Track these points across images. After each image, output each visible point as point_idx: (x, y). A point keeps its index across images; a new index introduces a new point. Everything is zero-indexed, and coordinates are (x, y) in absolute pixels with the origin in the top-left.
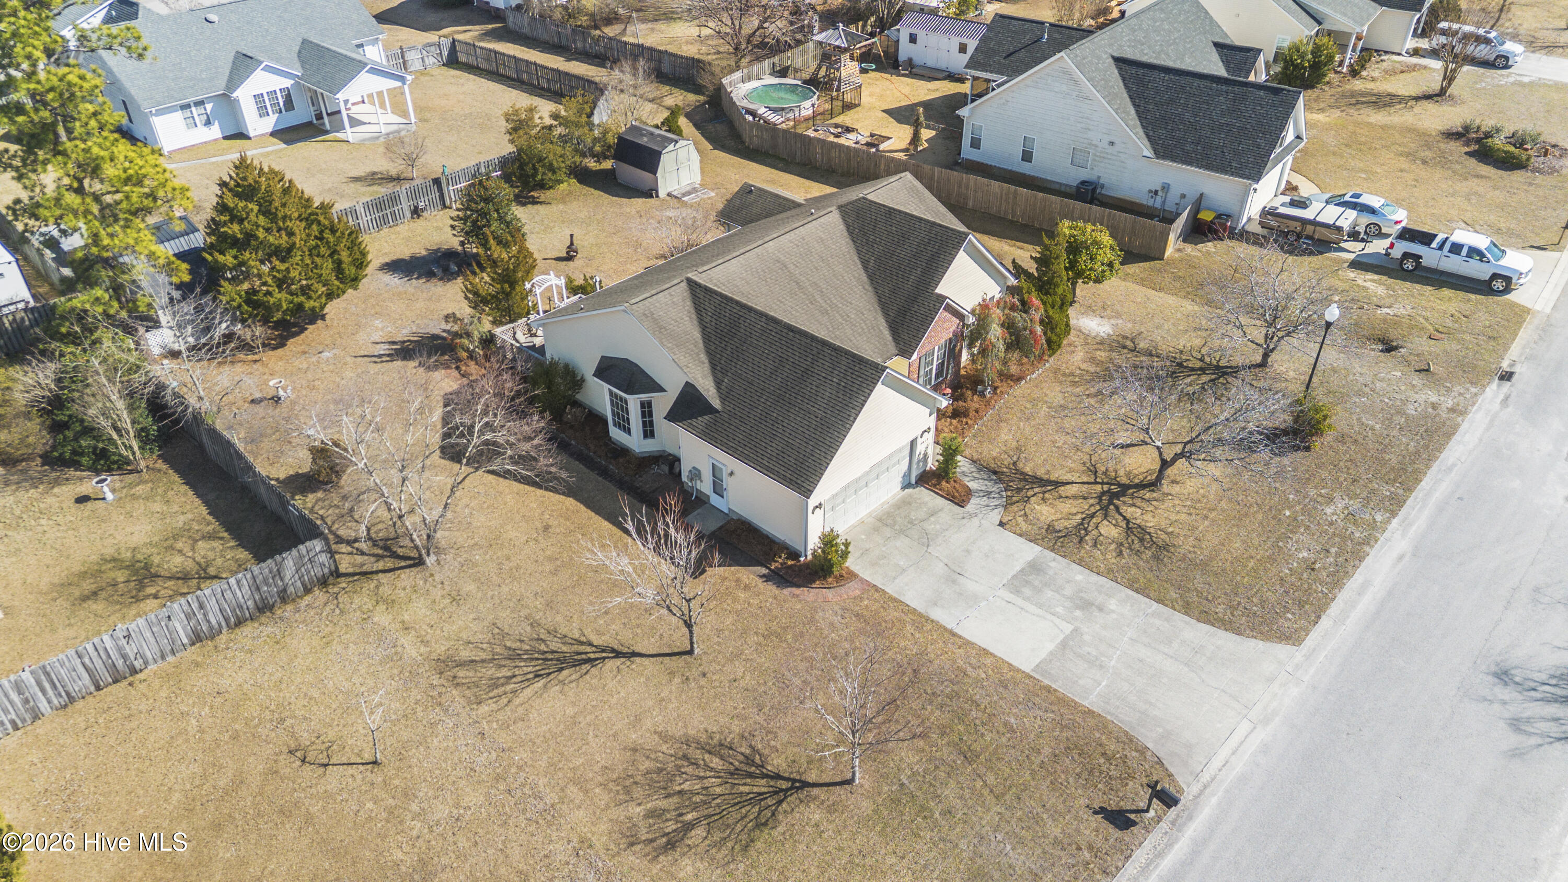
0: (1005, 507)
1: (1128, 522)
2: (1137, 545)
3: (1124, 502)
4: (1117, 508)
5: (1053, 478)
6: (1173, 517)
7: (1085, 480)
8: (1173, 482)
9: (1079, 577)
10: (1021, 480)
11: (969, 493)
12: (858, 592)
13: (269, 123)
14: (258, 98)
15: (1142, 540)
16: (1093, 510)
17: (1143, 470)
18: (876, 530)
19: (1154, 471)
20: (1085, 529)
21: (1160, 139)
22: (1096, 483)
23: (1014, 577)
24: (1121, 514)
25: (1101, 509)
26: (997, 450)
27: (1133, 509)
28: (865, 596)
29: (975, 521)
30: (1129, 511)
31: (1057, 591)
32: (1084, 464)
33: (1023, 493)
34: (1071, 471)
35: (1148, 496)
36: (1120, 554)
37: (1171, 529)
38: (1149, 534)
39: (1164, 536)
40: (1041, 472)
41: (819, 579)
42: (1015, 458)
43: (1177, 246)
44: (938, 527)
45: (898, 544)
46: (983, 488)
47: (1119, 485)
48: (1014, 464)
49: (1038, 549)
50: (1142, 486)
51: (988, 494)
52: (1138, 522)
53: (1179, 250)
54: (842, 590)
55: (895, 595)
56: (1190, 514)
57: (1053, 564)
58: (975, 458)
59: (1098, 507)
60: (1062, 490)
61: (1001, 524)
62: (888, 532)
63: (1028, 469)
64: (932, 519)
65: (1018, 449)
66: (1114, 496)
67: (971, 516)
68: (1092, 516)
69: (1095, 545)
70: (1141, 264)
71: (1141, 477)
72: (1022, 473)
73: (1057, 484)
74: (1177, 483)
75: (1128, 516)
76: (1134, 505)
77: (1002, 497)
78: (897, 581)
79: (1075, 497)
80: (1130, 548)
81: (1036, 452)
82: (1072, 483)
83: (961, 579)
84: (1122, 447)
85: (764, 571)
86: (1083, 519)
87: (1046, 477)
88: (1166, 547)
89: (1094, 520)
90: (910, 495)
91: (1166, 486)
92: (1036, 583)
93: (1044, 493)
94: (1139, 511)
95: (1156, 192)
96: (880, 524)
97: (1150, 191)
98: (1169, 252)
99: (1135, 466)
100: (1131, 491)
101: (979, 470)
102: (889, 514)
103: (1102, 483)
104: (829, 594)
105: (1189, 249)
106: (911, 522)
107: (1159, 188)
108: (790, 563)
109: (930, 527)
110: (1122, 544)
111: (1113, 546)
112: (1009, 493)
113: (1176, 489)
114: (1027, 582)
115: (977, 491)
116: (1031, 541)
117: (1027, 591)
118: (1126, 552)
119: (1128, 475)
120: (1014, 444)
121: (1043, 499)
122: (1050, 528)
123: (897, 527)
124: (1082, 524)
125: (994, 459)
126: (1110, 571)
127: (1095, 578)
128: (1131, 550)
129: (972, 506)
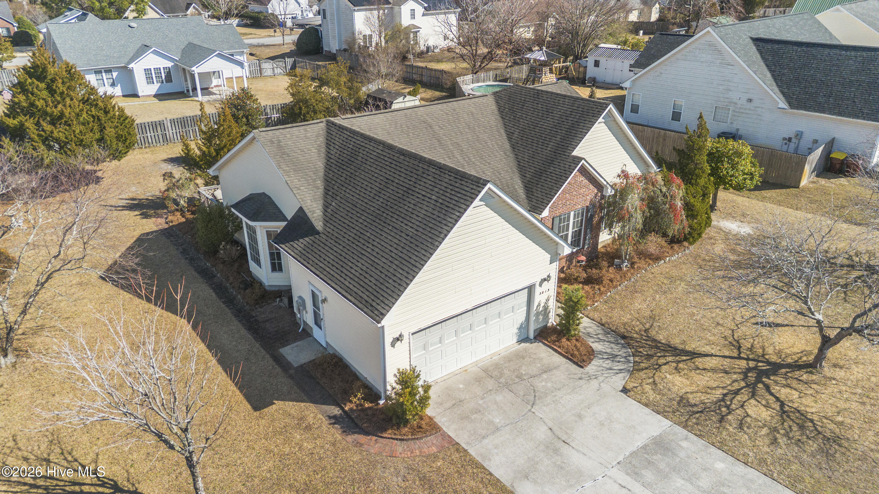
0: (631, 373)
1: (782, 404)
2: (796, 433)
3: (776, 382)
4: (767, 388)
5: (688, 348)
6: (842, 405)
7: (727, 353)
8: (835, 366)
9: (720, 466)
10: (651, 347)
11: (591, 354)
12: (434, 449)
13: (154, 88)
14: (147, 71)
15: (802, 427)
16: (736, 386)
17: (795, 350)
18: (478, 380)
19: (810, 353)
20: (728, 407)
21: (794, 94)
22: (739, 358)
23: (634, 454)
24: (772, 394)
25: (747, 386)
26: (629, 316)
27: (788, 390)
28: (441, 455)
29: (594, 384)
30: (783, 393)
31: (689, 480)
32: (725, 338)
33: (653, 360)
34: (710, 343)
35: (805, 377)
36: (774, 442)
37: (840, 419)
38: (812, 421)
39: (832, 426)
40: (676, 342)
41: (392, 428)
42: (647, 326)
43: (811, 179)
44: (549, 385)
45: (499, 398)
46: (609, 351)
47: (768, 362)
48: (646, 331)
49: (666, 423)
50: (796, 366)
51: (613, 357)
52: (795, 405)
53: (813, 182)
54: (416, 445)
55: (479, 459)
56: (863, 403)
57: (684, 444)
58: (604, 321)
59: (743, 384)
60: (699, 361)
61: (625, 390)
62: (490, 384)
63: (661, 337)
64: (545, 376)
65: (652, 318)
66: (761, 374)
67: (590, 378)
68: (737, 392)
69: (741, 426)
70: (778, 191)
71: (795, 357)
72: (654, 340)
73: (694, 355)
74: (841, 368)
75: (782, 397)
76: (788, 386)
77: (629, 361)
78: (486, 441)
79: (714, 370)
80: (787, 435)
81: (671, 322)
82: (712, 355)
83: (565, 449)
84: (770, 326)
85: (336, 411)
86: (725, 395)
87: (681, 347)
88: (836, 440)
89: (739, 398)
90: (525, 350)
91: (827, 370)
92: (662, 465)
93: (679, 362)
94: (796, 394)
95: (790, 140)
96: (484, 375)
97: (785, 139)
98: (804, 182)
99: (785, 346)
100: (784, 370)
101: (606, 333)
102: (497, 366)
103: (748, 359)
104: (399, 447)
105: (823, 182)
106: (520, 377)
107: (792, 136)
108: (367, 405)
109: (540, 384)
110: (775, 430)
111: (765, 431)
112: (637, 359)
113: (840, 374)
114: (649, 462)
115: (601, 353)
116: (658, 413)
117: (649, 475)
118: (782, 441)
119: (779, 353)
120: (648, 313)
121: (676, 368)
122: (683, 401)
123: (502, 380)
124: (723, 400)
125: (624, 324)
126: (762, 462)
127: (741, 469)
128: (789, 438)
129: (592, 368)
